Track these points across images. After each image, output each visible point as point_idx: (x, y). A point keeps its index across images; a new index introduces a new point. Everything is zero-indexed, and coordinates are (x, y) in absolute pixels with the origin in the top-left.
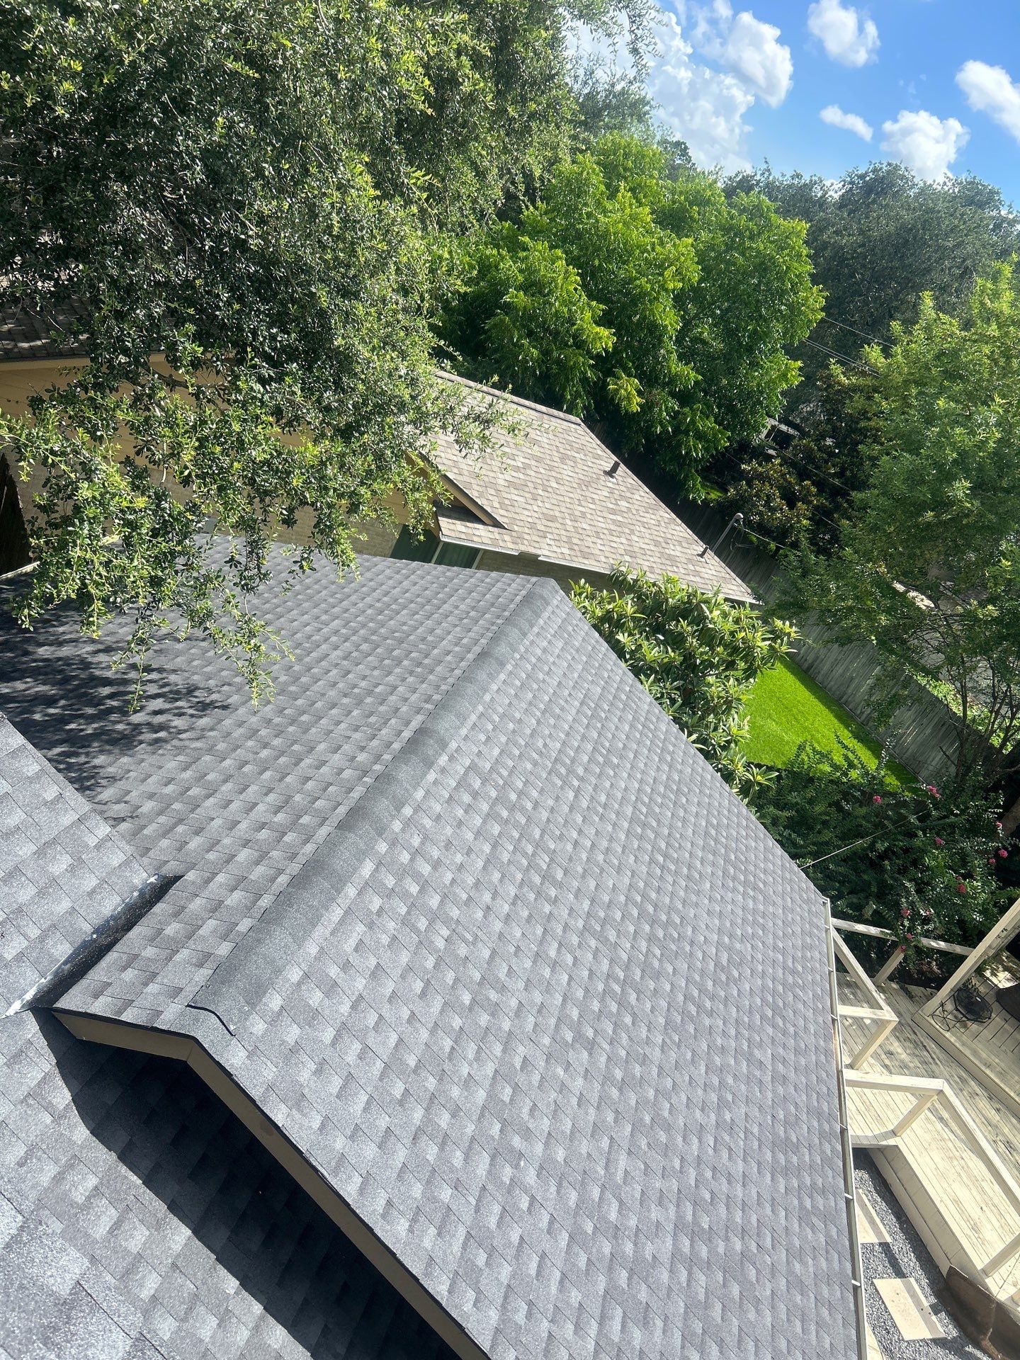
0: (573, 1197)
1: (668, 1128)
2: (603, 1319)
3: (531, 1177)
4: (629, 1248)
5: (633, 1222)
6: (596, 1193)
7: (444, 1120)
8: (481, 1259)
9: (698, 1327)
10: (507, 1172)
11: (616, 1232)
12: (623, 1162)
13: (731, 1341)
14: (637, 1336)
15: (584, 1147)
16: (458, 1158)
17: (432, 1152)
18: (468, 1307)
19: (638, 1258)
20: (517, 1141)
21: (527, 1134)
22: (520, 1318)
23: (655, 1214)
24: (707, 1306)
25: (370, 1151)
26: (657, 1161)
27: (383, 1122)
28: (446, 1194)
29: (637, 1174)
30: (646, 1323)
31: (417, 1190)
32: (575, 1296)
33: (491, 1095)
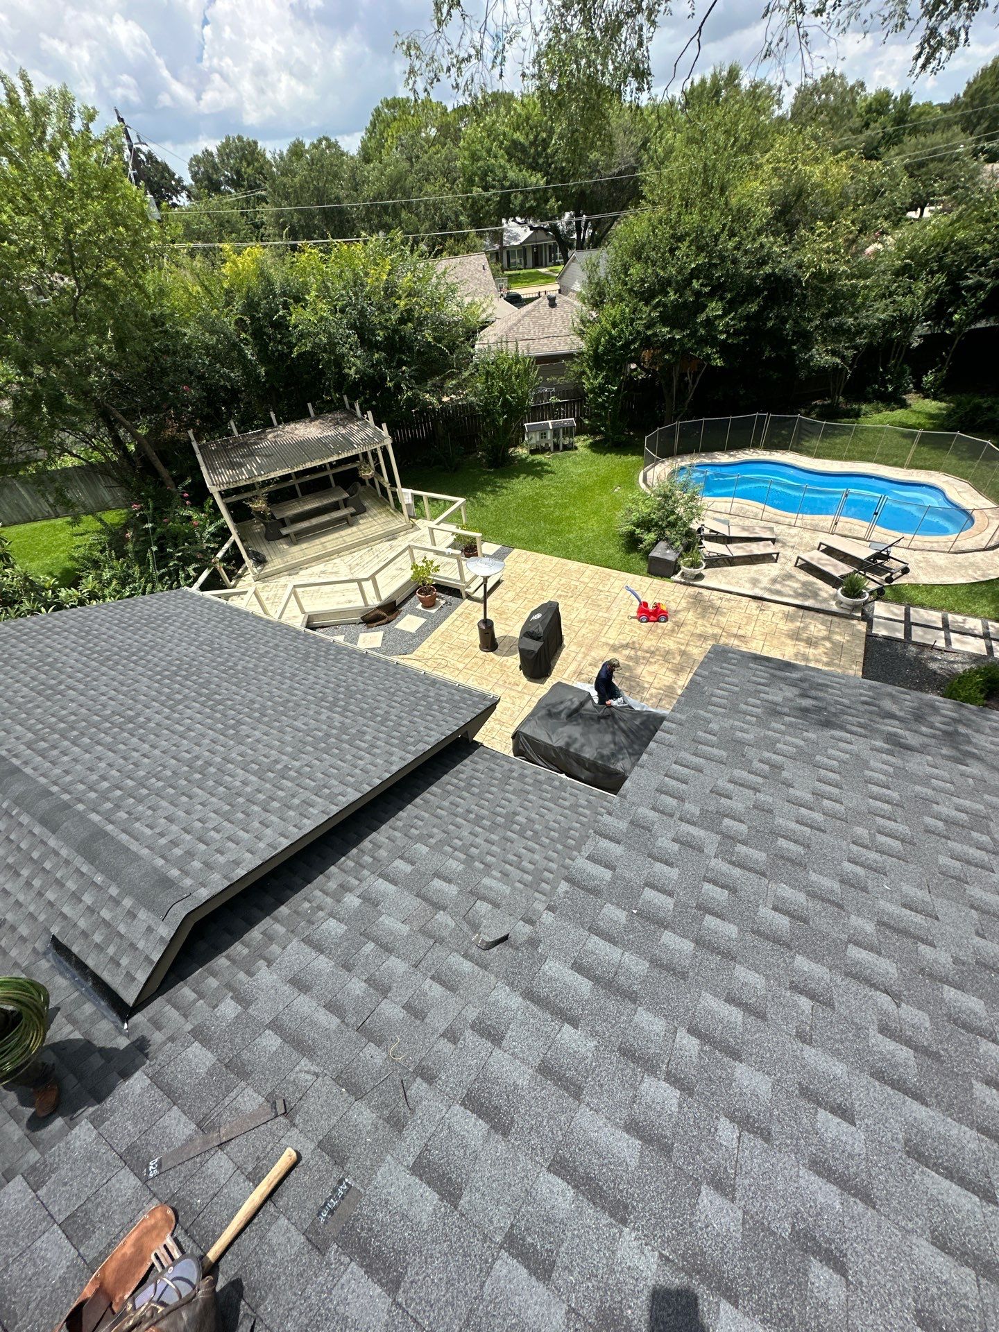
0: (309, 748)
1: (288, 701)
2: (359, 748)
3: (297, 764)
4: (334, 731)
5: (325, 727)
6: (310, 739)
7: (261, 797)
8: (326, 791)
9: (369, 714)
10: (292, 773)
11: (328, 735)
12: (298, 724)
13: (376, 704)
14: (368, 737)
15: (288, 738)
16: (281, 794)
17: (276, 804)
18: (344, 799)
19: (339, 729)
20: (279, 767)
21: (276, 762)
22: (352, 780)
23: (323, 717)
24: (362, 709)
25: (268, 831)
26: (302, 710)
27: (256, 824)
28: (296, 801)
29: (306, 719)
30: (364, 733)
31: (292, 813)
32: (349, 757)
33: (254, 774)
